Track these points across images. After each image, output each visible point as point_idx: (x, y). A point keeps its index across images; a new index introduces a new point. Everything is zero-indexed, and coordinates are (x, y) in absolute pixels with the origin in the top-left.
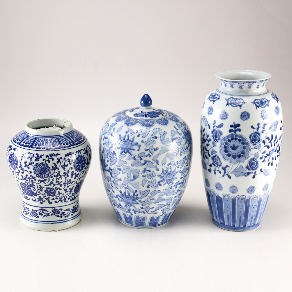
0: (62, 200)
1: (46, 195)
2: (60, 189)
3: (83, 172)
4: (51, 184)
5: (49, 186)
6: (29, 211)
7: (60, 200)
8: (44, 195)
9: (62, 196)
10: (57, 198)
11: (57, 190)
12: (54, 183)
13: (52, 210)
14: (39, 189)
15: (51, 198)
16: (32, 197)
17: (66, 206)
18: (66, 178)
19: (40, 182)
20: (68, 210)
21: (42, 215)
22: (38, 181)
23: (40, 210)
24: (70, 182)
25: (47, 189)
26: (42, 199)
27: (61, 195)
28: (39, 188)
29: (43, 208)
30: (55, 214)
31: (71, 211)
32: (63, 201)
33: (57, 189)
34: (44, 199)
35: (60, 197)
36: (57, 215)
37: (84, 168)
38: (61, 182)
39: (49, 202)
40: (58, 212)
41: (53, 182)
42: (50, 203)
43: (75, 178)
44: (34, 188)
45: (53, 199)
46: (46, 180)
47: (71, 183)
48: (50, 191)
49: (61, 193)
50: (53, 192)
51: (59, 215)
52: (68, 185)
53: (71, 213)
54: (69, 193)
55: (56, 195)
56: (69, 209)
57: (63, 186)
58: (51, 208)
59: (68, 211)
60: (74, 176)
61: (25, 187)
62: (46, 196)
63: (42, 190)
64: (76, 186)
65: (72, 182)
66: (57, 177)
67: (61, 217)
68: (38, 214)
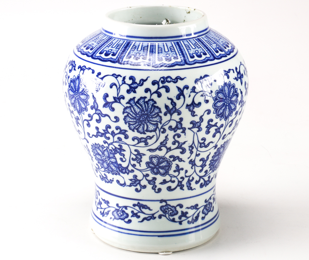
0: (183, 185)
1: (149, 172)
2: (181, 160)
3: (232, 121)
4: (162, 148)
5: (158, 153)
6: (109, 207)
7: (178, 185)
8: (145, 173)
9: (184, 176)
10: (173, 179)
11: (174, 160)
12: (169, 144)
13: (161, 207)
14: (133, 159)
15: (160, 178)
16: (116, 177)
17: (190, 197)
18: (195, 135)
19: (136, 141)
20: (196, 207)
21: (138, 217)
22: (133, 139)
23: (134, 205)
24: (203, 145)
25: (151, 158)
26: (140, 181)
27: (182, 173)
28: (134, 157)
29: (141, 202)
30: (167, 215)
31: (201, 209)
32: (185, 188)
33: (175, 158)
34: (144, 182)
35: (179, 177)
36: (171, 218)
37: (234, 113)
38: (184, 143)
39: (154, 188)
40: (173, 211)
41: (166, 143)
42: (157, 191)
43: (214, 136)
44: (122, 157)
45: (165, 182)
46: (151, 138)
47: (206, 147)
48: (159, 163)
49: (182, 169)
50: (166, 166)
51: (176, 217)
52: (197, 150)
53: (201, 215)
54: (198, 169)
55: (171, 172)
56: (197, 205)
57: (188, 152)
58: (159, 202)
59: (194, 211)
60: (213, 130)
61: (103, 153)
62: (147, 175)
63: (141, 161)
64: (215, 153)
65: (206, 143)
66: (175, 131)
67: (180, 223)
68: (130, 214)
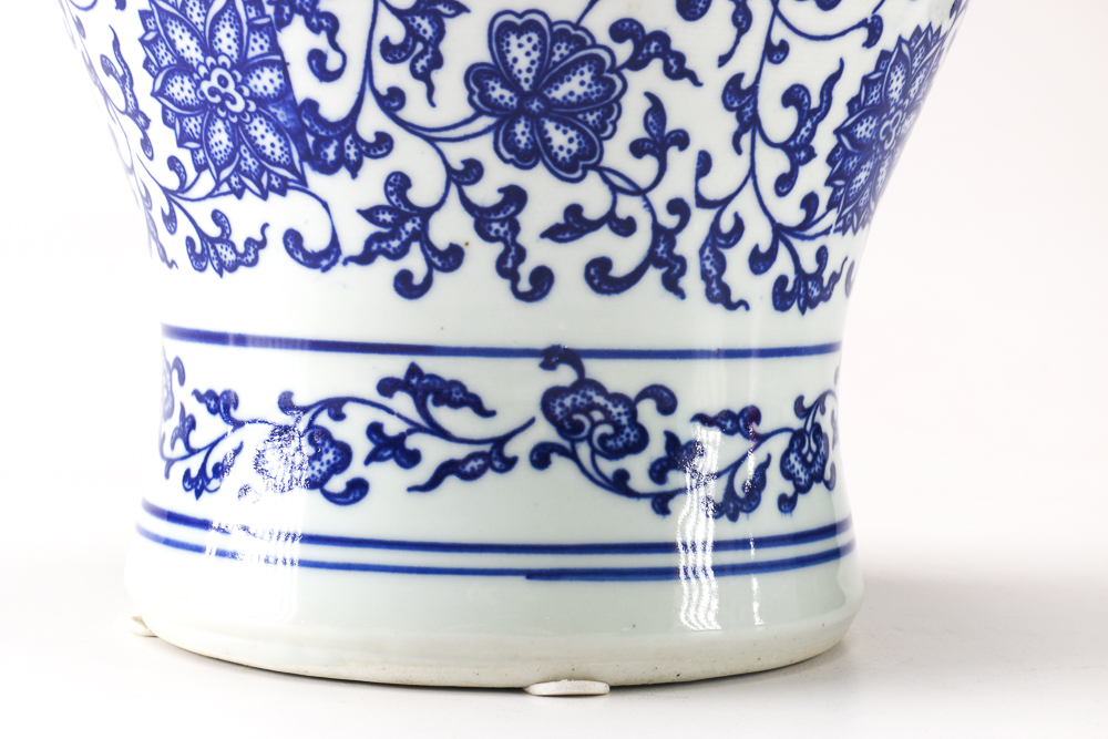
0: (682, 261)
1: (482, 149)
2: (678, 69)
7: (651, 259)
8: (457, 154)
9: (691, 200)
10: (625, 208)
11: (635, 62)
13: (550, 398)
14: (388, 48)
15: (547, 196)
16: (289, 211)
20: (746, 423)
21: (411, 459)
23: (387, 386)
25: (500, 33)
26: (426, 214)
27: (680, 177)
29: (428, 364)
30: (584, 451)
31: (777, 446)
32: (692, 282)
33: (644, 45)
34: (450, 226)
35: (660, 198)
36: (608, 467)
39: (507, 267)
40: (618, 428)
42: (524, 286)
44: (321, 41)
45: (573, 225)
48: (549, 74)
50: (585, 103)
51: (637, 468)
52: (777, 11)
53: (777, 485)
55: (616, 153)
56: (753, 415)
58: (534, 364)
61: (209, 45)
62: (473, 170)
63: (437, 62)
67: (661, 504)
68: (361, 446)
